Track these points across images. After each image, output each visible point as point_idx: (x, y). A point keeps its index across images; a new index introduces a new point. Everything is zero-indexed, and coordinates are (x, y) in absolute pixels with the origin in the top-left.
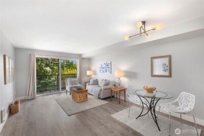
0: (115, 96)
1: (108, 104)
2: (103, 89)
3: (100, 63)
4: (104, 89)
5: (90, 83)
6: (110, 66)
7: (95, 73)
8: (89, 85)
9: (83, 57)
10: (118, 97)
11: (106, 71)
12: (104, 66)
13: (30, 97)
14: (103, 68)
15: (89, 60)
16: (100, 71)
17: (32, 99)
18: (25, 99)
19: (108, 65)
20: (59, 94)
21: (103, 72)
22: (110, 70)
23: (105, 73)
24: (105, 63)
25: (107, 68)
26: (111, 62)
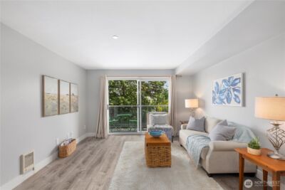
2: (212, 148)
3: (215, 81)
4: (216, 150)
5: (188, 125)
6: (240, 85)
7: (202, 104)
8: (185, 128)
9: (178, 72)
11: (229, 100)
12: (223, 86)
13: (99, 135)
14: (221, 92)
15: (192, 78)
16: (214, 99)
17: (101, 138)
18: (94, 137)
19: (234, 84)
21: (222, 101)
22: (240, 96)
23: (227, 104)
24: (227, 78)
25: (232, 90)
26: (244, 75)
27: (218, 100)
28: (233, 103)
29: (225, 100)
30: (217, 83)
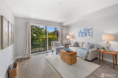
0: (98, 58)
1: (100, 67)
6: (91, 31)
8: (71, 46)
10: (101, 58)
12: (83, 31)
13: (26, 57)
14: (82, 33)
17: (28, 58)
18: (23, 58)
19: (88, 30)
20: (47, 54)
21: (83, 36)
22: (91, 34)
23: (85, 37)
24: (85, 28)
25: (87, 33)
26: (92, 28)
27: (81, 36)
28: (88, 36)
29: (84, 36)
30: (80, 30)
